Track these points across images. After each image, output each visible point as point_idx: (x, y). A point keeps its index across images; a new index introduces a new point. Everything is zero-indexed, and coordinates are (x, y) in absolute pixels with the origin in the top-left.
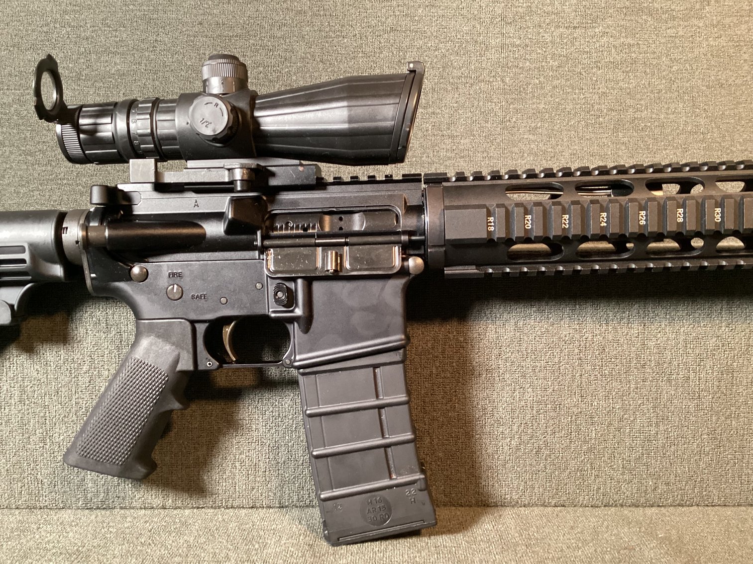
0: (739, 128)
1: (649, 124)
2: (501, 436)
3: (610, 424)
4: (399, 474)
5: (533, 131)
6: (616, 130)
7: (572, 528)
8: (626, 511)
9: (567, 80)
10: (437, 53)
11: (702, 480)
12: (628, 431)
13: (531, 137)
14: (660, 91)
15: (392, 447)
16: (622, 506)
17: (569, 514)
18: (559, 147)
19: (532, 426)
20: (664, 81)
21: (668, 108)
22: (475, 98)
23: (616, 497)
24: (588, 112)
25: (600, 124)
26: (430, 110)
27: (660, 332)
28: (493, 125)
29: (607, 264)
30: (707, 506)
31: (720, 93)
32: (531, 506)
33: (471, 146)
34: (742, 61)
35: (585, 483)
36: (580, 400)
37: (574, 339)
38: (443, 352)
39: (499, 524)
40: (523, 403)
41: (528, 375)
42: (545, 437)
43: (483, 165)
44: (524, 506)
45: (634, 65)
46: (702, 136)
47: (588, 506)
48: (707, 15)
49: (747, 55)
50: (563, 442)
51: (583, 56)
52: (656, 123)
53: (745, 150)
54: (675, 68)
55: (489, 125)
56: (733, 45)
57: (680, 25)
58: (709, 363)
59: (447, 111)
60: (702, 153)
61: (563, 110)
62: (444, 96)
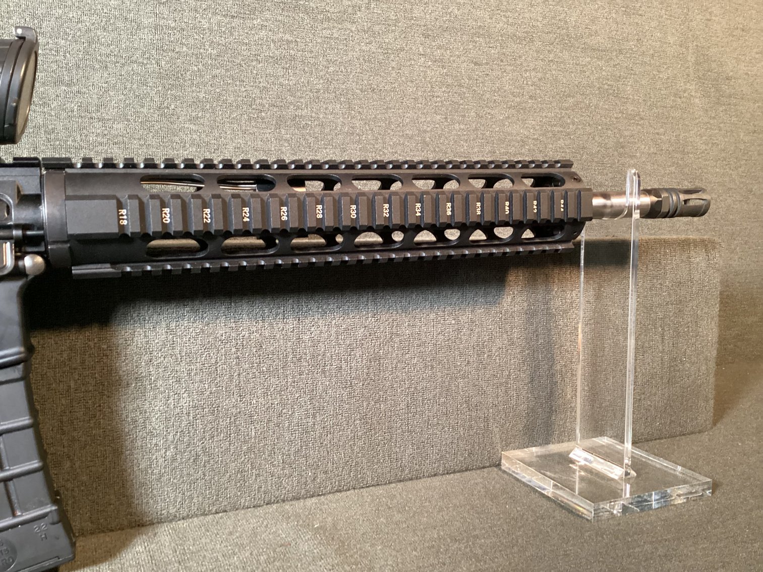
0: (389, 131)
1: (310, 123)
2: (155, 448)
3: (269, 421)
4: (25, 510)
5: (193, 120)
6: (278, 126)
7: (231, 533)
8: (287, 506)
9: (227, 70)
10: (80, 25)
11: (357, 463)
12: (286, 425)
13: (192, 127)
14: (318, 91)
15: (14, 480)
16: (284, 501)
17: (228, 520)
18: (223, 139)
19: (189, 433)
20: (322, 81)
21: (327, 109)
22: (128, 80)
23: (277, 493)
24: (251, 106)
25: (263, 118)
26: (75, 89)
27: (313, 326)
28: (150, 111)
29: (255, 260)
30: (362, 488)
31: (372, 97)
32: (191, 518)
33: (125, 132)
34: (390, 69)
35: (246, 484)
36: (239, 400)
37: (231, 338)
38: (83, 362)
39: (153, 543)
40: (178, 410)
41: (183, 380)
42: (203, 443)
43: (140, 153)
44: (183, 519)
45: (293, 62)
46: (358, 137)
47: (250, 507)
48: (359, 20)
49: (394, 63)
50: (222, 445)
51: (243, 48)
52: (316, 123)
53: (396, 153)
54: (331, 69)
55: (145, 110)
56: (382, 52)
57: (334, 27)
58: (358, 352)
59: (96, 91)
60: (359, 153)
61: (225, 101)
62: (90, 74)
